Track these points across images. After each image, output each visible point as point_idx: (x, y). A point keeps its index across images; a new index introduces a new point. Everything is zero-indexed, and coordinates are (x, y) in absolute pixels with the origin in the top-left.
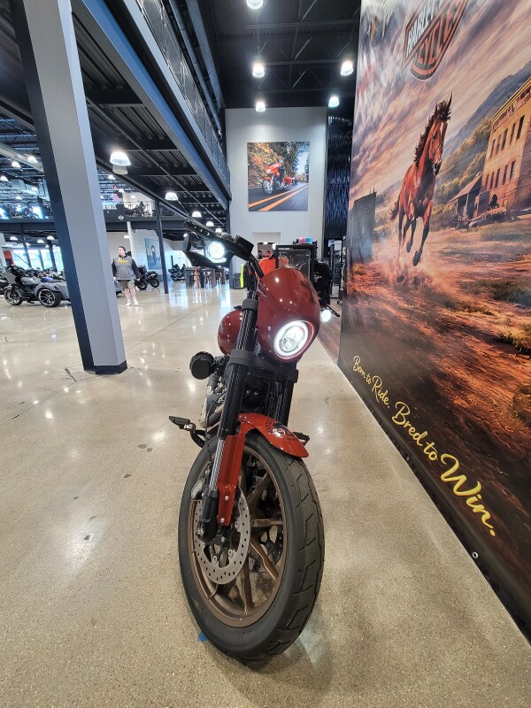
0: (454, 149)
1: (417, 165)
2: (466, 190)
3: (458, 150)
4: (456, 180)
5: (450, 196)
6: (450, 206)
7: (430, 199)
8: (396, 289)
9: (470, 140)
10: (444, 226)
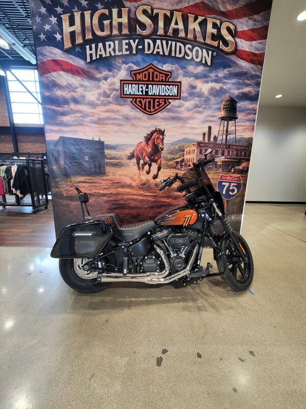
0: (170, 146)
1: (147, 143)
2: (179, 160)
3: (172, 147)
4: (173, 156)
5: (171, 160)
6: (172, 163)
7: (160, 158)
8: (140, 188)
9: (177, 147)
10: (170, 168)
